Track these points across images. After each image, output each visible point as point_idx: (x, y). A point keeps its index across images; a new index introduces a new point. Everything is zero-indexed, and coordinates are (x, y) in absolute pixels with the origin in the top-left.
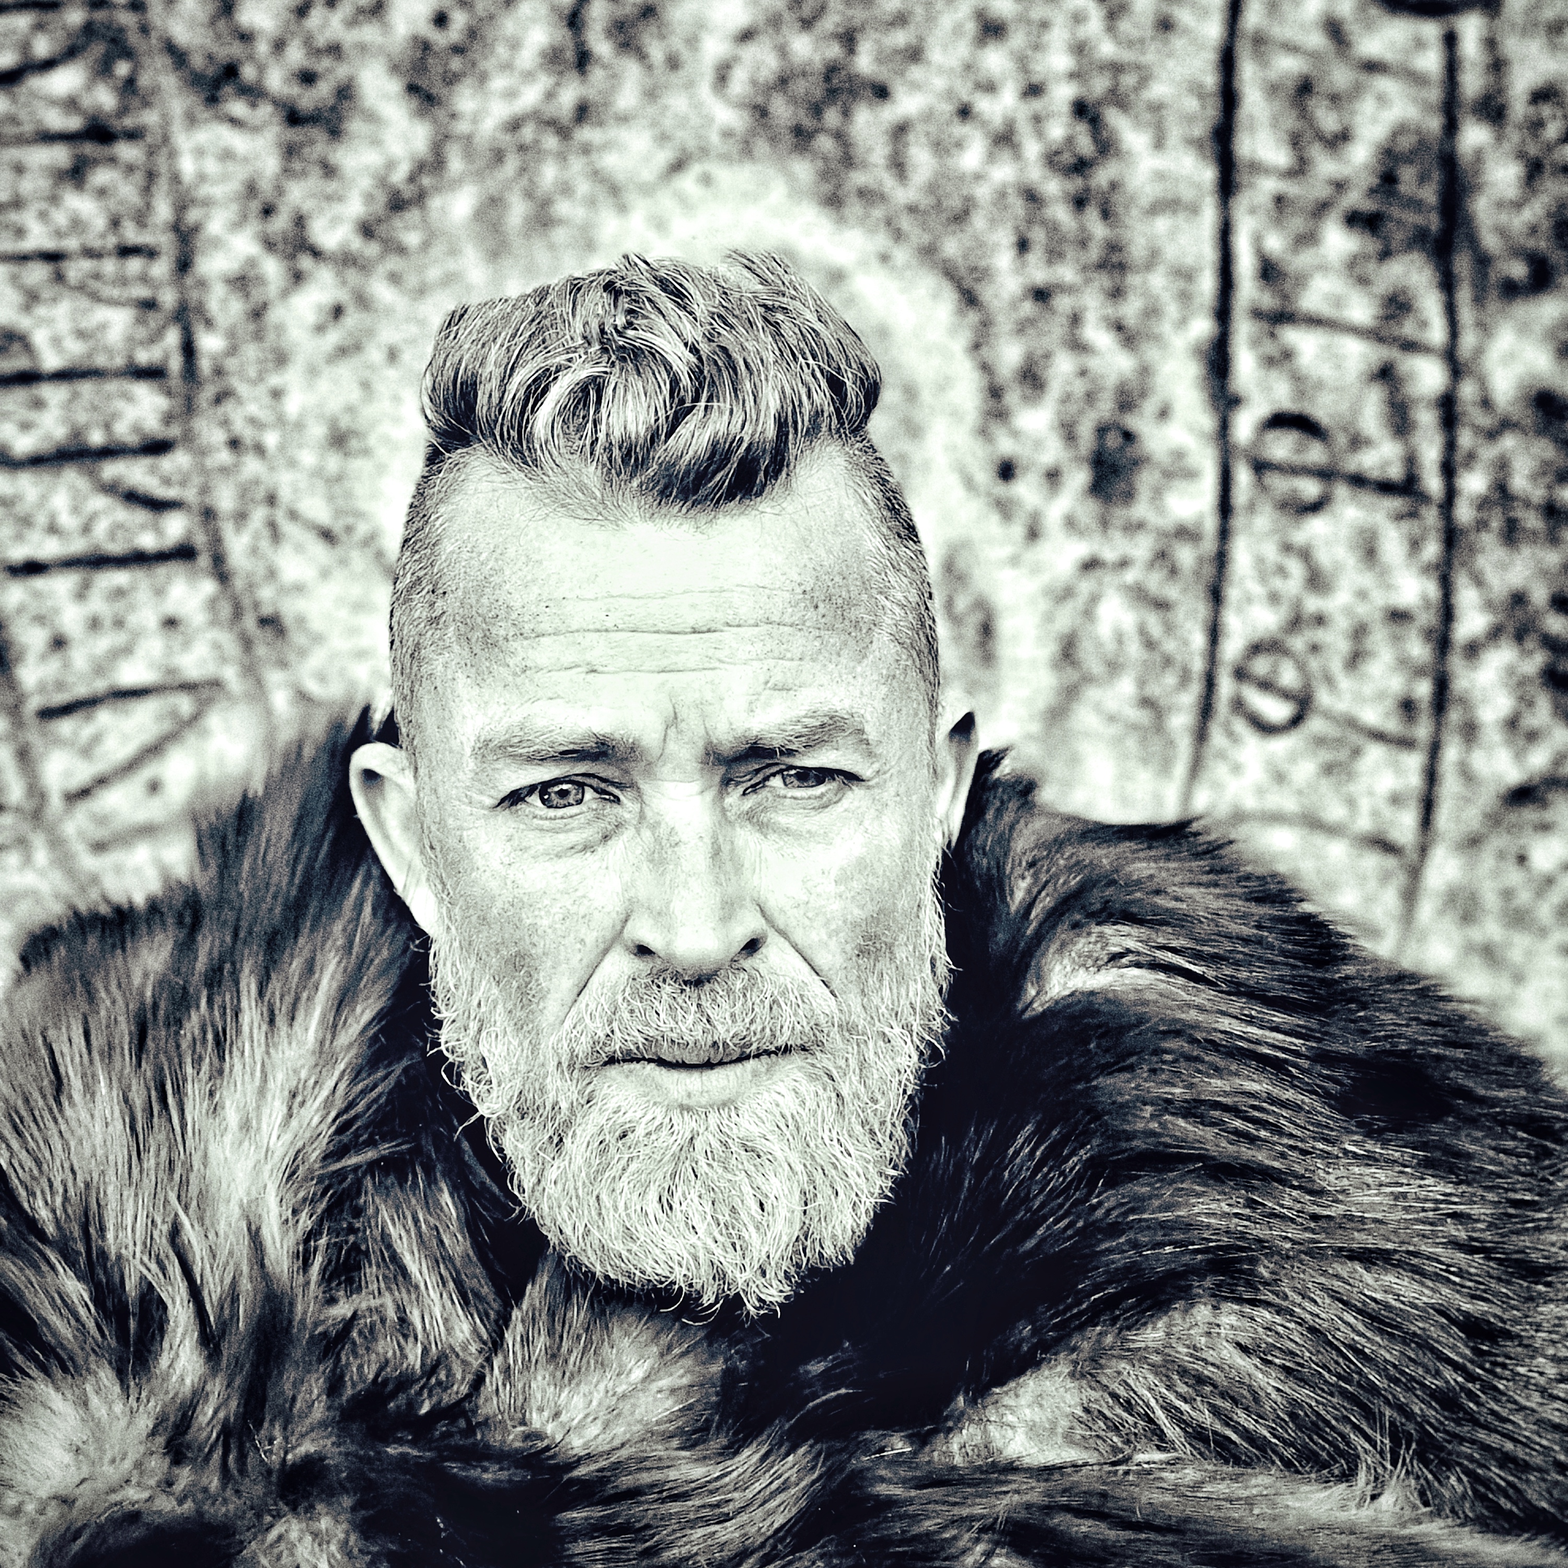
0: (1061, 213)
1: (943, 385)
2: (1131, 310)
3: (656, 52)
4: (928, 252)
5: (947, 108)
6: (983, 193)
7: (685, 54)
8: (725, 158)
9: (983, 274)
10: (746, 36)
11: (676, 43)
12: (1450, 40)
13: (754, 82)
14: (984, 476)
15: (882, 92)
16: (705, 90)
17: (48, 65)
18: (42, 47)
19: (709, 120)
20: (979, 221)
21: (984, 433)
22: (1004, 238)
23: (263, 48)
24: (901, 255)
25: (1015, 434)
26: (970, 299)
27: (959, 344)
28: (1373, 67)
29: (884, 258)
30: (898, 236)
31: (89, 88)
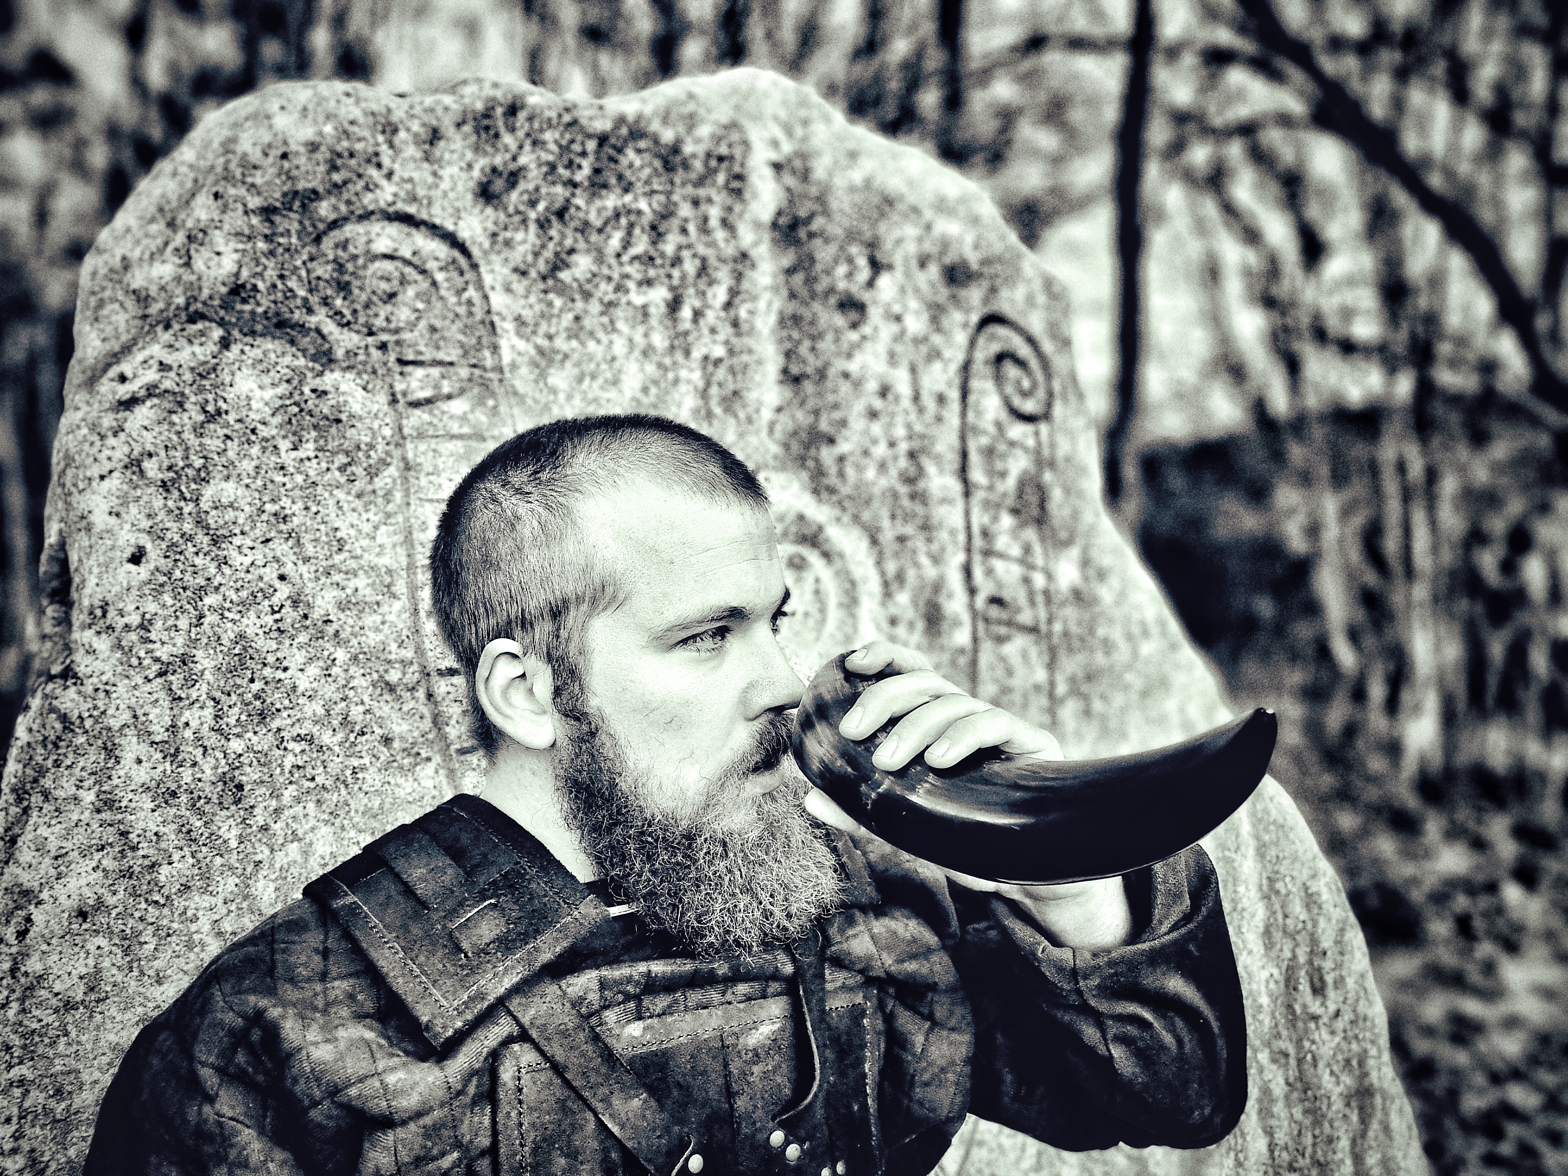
0: (906, 502)
1: (865, 581)
2: (935, 547)
3: (742, 415)
4: (856, 518)
5: (858, 451)
6: (876, 491)
7: (755, 416)
8: (775, 468)
9: (878, 529)
10: (779, 410)
11: (750, 410)
12: (1037, 434)
13: (784, 433)
14: (885, 625)
15: (831, 441)
16: (764, 433)
17: (449, 397)
18: (446, 389)
19: (767, 451)
20: (876, 504)
21: (883, 604)
22: (885, 513)
23: (562, 397)
24: (846, 519)
25: (895, 604)
26: (874, 541)
27: (870, 562)
28: (1012, 444)
29: (838, 520)
30: (844, 509)
31: (472, 411)
